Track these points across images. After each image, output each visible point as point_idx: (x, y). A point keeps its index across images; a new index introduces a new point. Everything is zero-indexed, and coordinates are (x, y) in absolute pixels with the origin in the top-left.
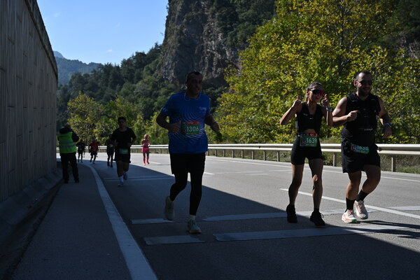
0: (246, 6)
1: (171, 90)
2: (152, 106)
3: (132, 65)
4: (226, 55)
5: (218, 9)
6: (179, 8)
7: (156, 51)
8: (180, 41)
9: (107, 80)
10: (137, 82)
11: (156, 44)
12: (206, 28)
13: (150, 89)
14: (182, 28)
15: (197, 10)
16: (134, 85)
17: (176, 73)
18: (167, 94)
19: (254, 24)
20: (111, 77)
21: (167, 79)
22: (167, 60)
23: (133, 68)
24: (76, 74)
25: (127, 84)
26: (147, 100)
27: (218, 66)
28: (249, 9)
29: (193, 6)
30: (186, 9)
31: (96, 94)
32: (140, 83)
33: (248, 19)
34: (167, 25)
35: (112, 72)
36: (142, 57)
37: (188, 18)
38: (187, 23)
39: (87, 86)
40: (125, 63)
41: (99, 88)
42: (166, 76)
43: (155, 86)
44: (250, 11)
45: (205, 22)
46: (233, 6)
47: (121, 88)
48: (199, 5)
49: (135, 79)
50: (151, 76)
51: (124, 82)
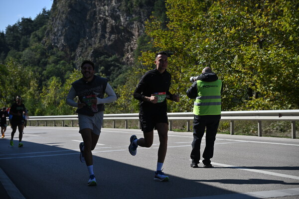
1: (61, 58)
2: (42, 76)
3: (17, 31)
4: (120, 21)
7: (44, 17)
10: (23, 50)
11: (44, 10)
13: (38, 56)
16: (20, 53)
17: (66, 40)
18: (56, 62)
21: (57, 47)
22: (57, 26)
23: (19, 35)
26: (35, 69)
27: (111, 33)
32: (27, 50)
36: (29, 23)
40: (10, 29)
42: (55, 43)
43: (43, 54)
47: (5, 56)
49: (21, 47)
50: (39, 43)
51: (9, 50)
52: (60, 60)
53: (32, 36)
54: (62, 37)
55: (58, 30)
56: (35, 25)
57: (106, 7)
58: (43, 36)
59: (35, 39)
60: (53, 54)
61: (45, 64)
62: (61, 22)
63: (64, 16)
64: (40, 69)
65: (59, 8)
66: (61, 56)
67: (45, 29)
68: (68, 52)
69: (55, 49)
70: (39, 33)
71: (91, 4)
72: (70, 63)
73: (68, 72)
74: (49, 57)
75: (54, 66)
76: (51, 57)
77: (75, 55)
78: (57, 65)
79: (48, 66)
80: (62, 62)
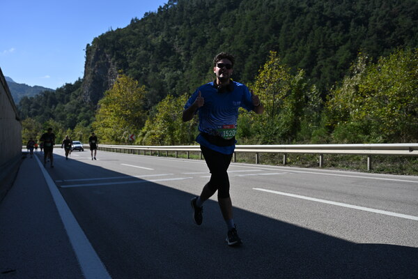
0: (133, 58)
1: (88, 109)
2: (76, 119)
3: (63, 91)
5: (116, 60)
6: (92, 58)
7: (79, 83)
8: (93, 78)
9: (46, 102)
10: (66, 104)
11: (79, 79)
12: (109, 71)
13: (74, 108)
14: (95, 70)
15: (103, 60)
16: (64, 105)
17: (92, 98)
18: (85, 111)
19: (138, 70)
20: (49, 100)
22: (85, 90)
23: (64, 94)
24: (24, 97)
25: (59, 105)
26: (73, 115)
28: (135, 60)
29: (101, 57)
30: (97, 58)
31: (38, 111)
32: (68, 104)
33: (134, 66)
34: (85, 67)
35: (49, 96)
36: (70, 86)
37: (98, 65)
38: (98, 67)
39: (32, 105)
40: (59, 90)
41: (40, 107)
42: (85, 100)
43: (78, 106)
44: (136, 62)
45: (109, 67)
46: (125, 58)
47: (55, 108)
48: (105, 56)
49: (65, 101)
50: (76, 99)
51: (57, 103)
53: (72, 95)
54: (89, 97)
55: (86, 92)
56: (74, 88)
57: (114, 80)
58: (78, 95)
59: (74, 96)
60: (83, 106)
61: (79, 112)
62: (88, 88)
63: (90, 84)
64: (76, 115)
65: (87, 79)
67: (80, 90)
69: (85, 103)
70: (76, 92)
71: (105, 78)
74: (81, 108)
75: (84, 114)
76: (83, 108)
77: (97, 107)
79: (81, 113)
80: (89, 111)
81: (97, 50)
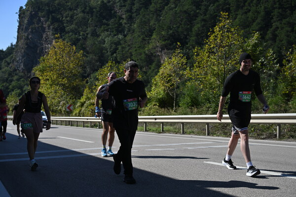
0: (70, 22)
2: (7, 88)
5: (52, 23)
6: (26, 21)
7: (11, 49)
8: (27, 44)
11: (12, 44)
12: (44, 36)
13: (6, 76)
14: (28, 35)
15: (38, 23)
17: (25, 65)
19: (76, 34)
22: (19, 56)
26: (4, 84)
28: (72, 24)
29: (35, 20)
33: (72, 31)
36: (1, 53)
37: (32, 28)
38: (32, 32)
42: (18, 68)
43: (10, 74)
45: (44, 32)
46: (62, 22)
48: (40, 20)
50: (8, 67)
52: (21, 78)
53: (3, 62)
54: (22, 64)
55: (19, 59)
56: (6, 55)
57: (49, 45)
58: (11, 63)
59: (6, 64)
62: (21, 54)
63: (23, 50)
64: (8, 84)
65: (20, 45)
66: (21, 76)
67: (12, 57)
68: (26, 73)
69: (18, 71)
70: (8, 59)
71: (40, 43)
72: (27, 81)
73: (25, 86)
74: (14, 76)
75: (17, 83)
76: (15, 76)
77: (31, 75)
78: (19, 81)
79: (13, 82)
80: (22, 79)
81: (31, 13)
